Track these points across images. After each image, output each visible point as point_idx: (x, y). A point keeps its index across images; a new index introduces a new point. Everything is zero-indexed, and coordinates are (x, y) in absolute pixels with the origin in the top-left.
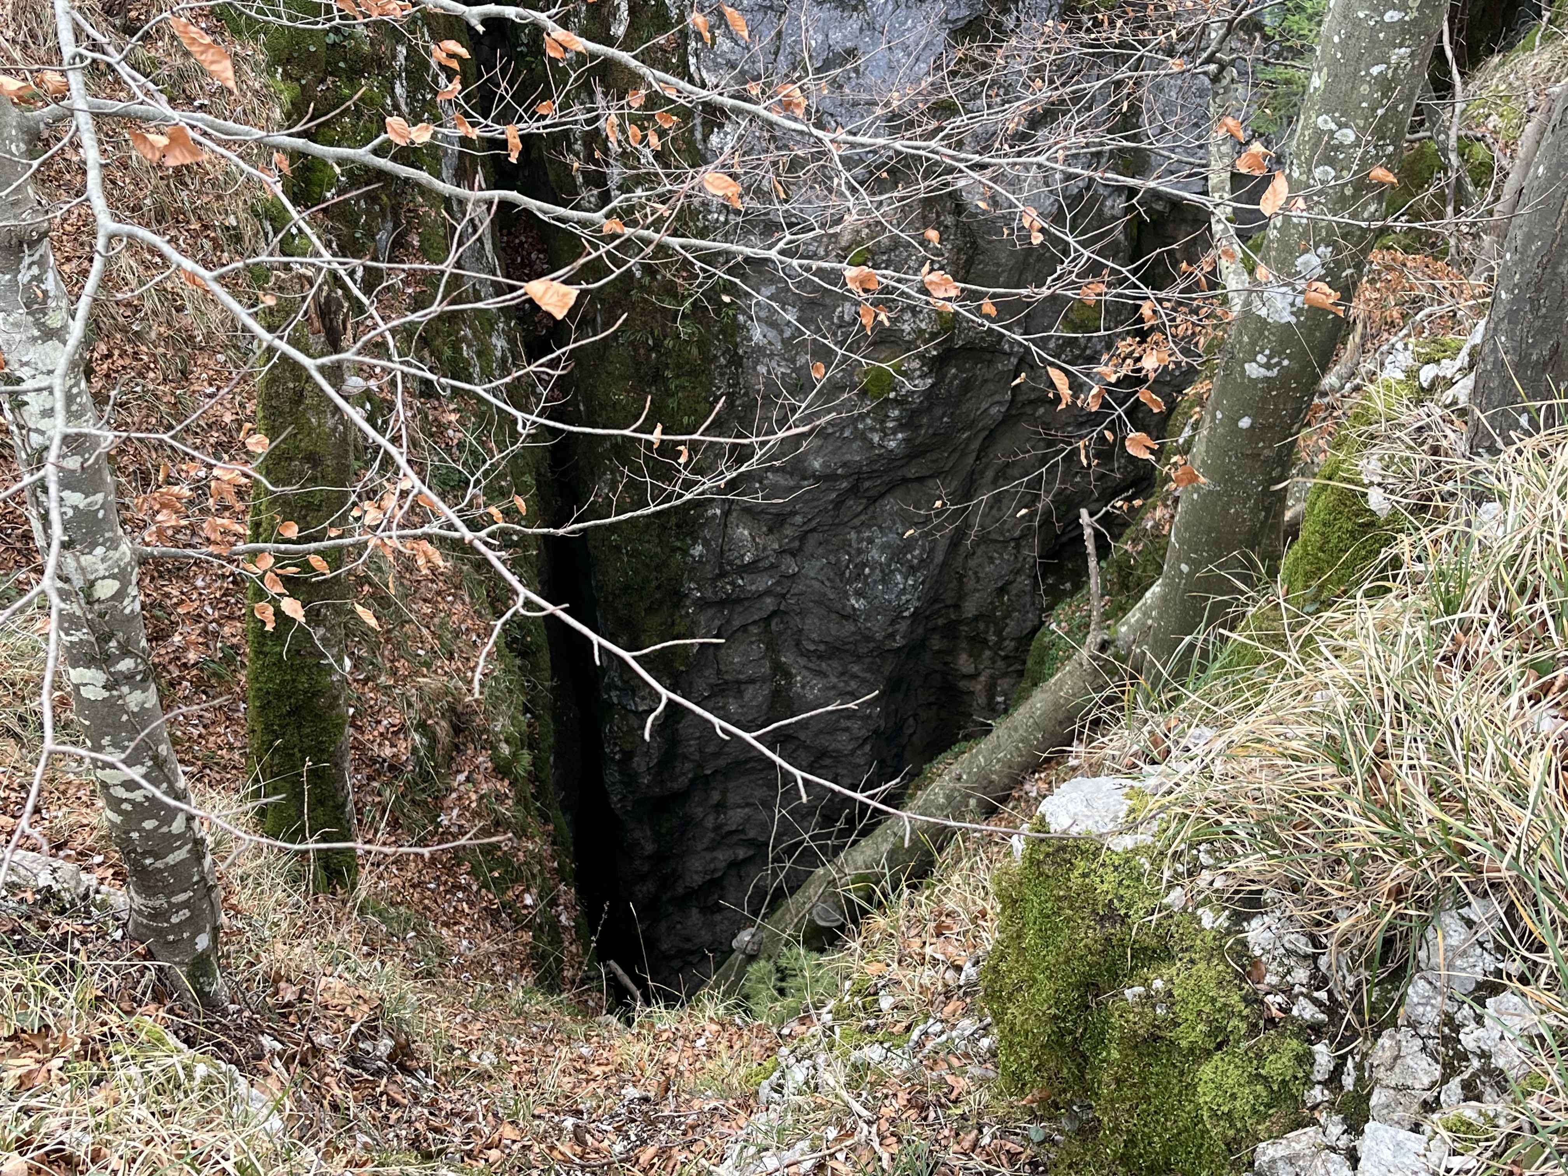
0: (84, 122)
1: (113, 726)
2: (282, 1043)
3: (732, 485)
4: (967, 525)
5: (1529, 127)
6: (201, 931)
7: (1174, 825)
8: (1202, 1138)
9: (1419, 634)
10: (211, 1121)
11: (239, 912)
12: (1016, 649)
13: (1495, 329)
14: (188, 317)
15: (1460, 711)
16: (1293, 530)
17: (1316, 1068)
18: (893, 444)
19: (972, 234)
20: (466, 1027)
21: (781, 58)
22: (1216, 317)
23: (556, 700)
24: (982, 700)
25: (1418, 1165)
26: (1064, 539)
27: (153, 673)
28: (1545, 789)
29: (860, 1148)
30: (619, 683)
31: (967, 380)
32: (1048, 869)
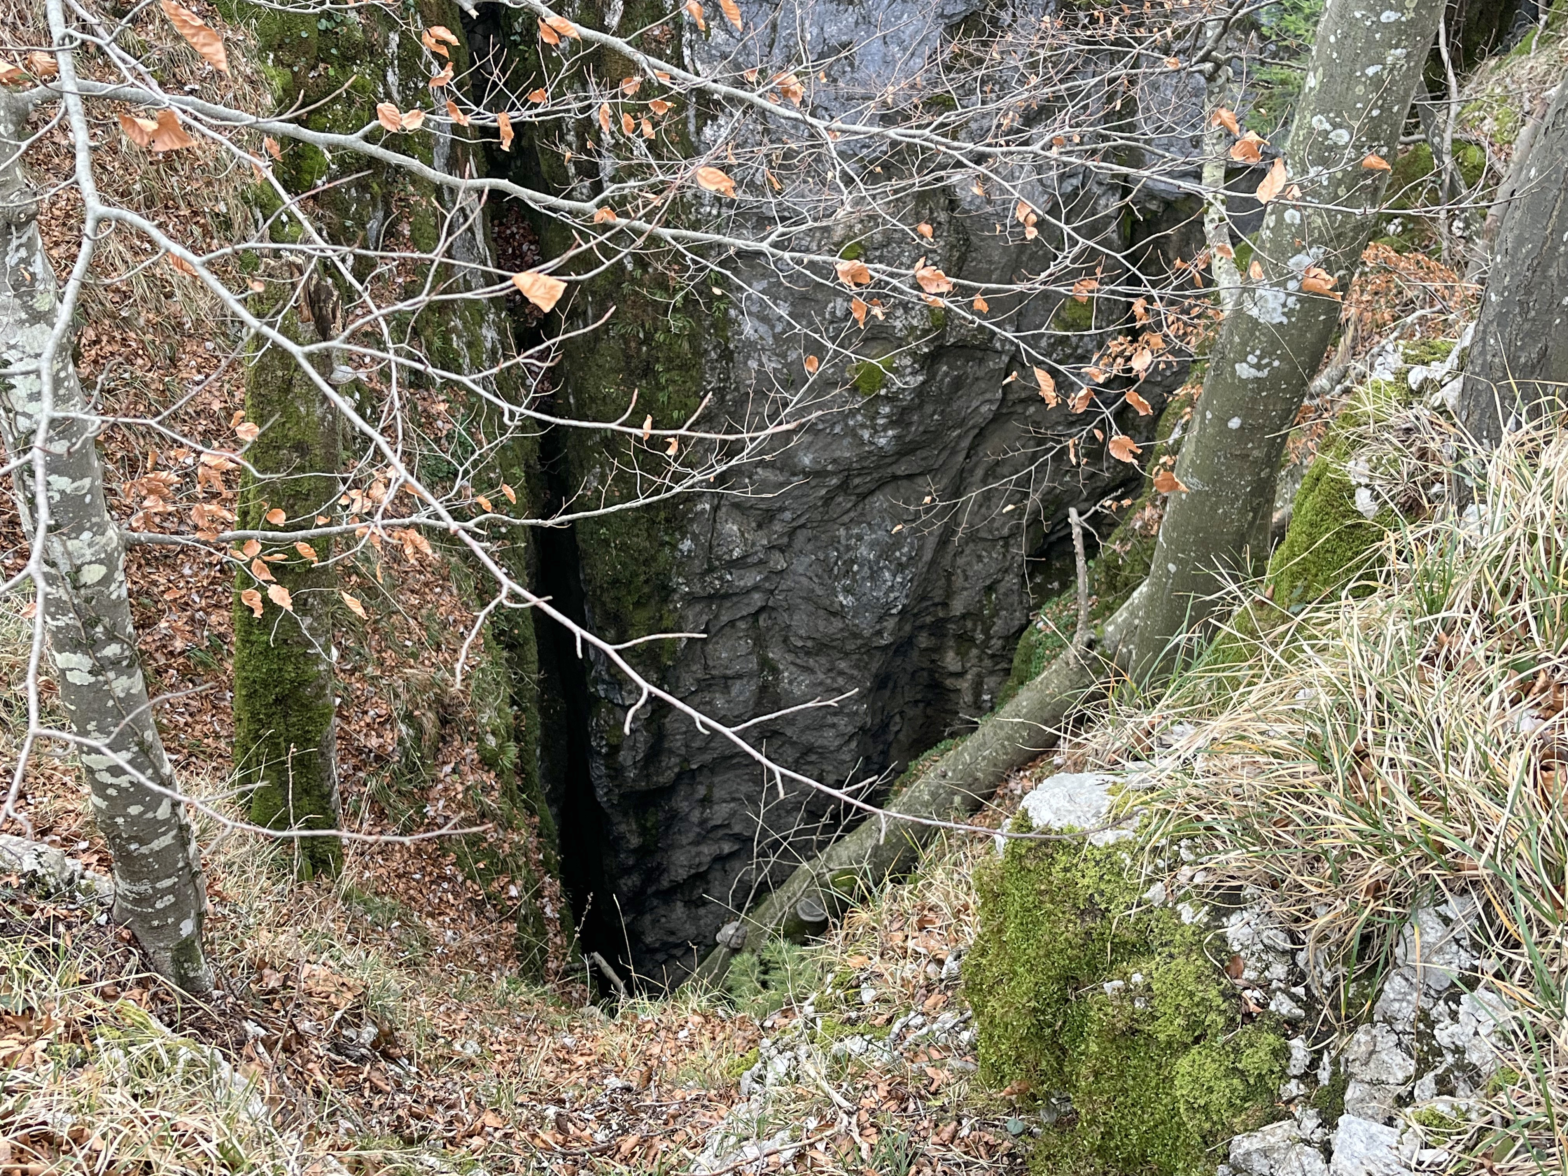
0: (73, 103)
1: (98, 711)
2: (266, 1029)
3: (721, 479)
4: (955, 520)
5: (1524, 131)
6: (186, 916)
7: (1155, 820)
8: (1179, 1130)
9: (1402, 633)
10: (195, 1104)
11: (223, 899)
12: (1004, 648)
13: (1484, 332)
14: (176, 305)
15: (1441, 709)
16: (1280, 532)
17: (1292, 1062)
18: (882, 441)
19: (965, 231)
20: (449, 1016)
21: (776, 51)
22: (1208, 317)
23: (543, 693)
24: (968, 698)
25: (1391, 1158)
26: (1053, 538)
27: (140, 658)
28: (1523, 788)
29: (840, 1139)
30: (606, 677)
31: (959, 377)
32: (1029, 863)
